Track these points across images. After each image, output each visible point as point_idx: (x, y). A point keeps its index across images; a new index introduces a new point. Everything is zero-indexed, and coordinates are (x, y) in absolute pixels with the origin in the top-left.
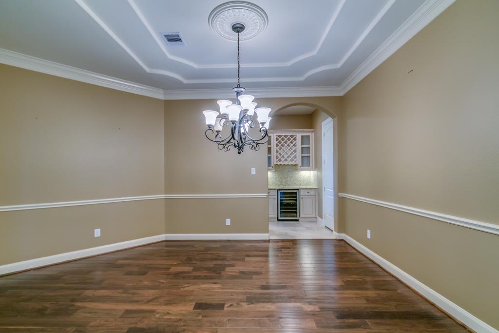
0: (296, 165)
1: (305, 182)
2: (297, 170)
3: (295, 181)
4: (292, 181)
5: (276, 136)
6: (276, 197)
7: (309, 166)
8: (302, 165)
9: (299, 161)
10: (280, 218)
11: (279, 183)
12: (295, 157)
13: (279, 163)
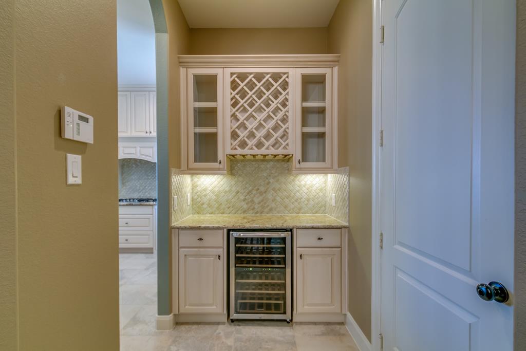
0: (287, 158)
1: (312, 202)
2: (289, 171)
3: (287, 200)
4: (278, 199)
5: (232, 74)
6: (223, 252)
7: (324, 161)
8: (304, 158)
9: (294, 147)
10: (234, 316)
11: (245, 206)
12: (285, 135)
13: (239, 151)
